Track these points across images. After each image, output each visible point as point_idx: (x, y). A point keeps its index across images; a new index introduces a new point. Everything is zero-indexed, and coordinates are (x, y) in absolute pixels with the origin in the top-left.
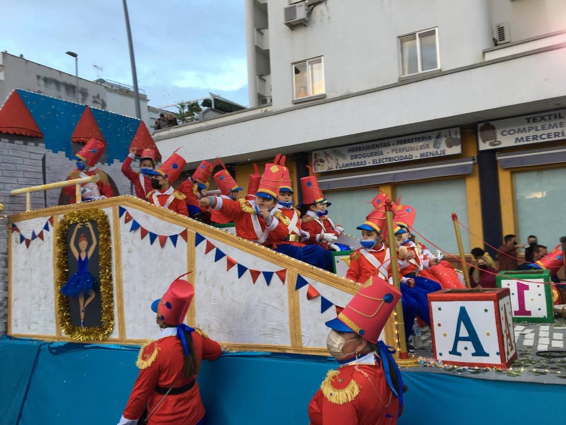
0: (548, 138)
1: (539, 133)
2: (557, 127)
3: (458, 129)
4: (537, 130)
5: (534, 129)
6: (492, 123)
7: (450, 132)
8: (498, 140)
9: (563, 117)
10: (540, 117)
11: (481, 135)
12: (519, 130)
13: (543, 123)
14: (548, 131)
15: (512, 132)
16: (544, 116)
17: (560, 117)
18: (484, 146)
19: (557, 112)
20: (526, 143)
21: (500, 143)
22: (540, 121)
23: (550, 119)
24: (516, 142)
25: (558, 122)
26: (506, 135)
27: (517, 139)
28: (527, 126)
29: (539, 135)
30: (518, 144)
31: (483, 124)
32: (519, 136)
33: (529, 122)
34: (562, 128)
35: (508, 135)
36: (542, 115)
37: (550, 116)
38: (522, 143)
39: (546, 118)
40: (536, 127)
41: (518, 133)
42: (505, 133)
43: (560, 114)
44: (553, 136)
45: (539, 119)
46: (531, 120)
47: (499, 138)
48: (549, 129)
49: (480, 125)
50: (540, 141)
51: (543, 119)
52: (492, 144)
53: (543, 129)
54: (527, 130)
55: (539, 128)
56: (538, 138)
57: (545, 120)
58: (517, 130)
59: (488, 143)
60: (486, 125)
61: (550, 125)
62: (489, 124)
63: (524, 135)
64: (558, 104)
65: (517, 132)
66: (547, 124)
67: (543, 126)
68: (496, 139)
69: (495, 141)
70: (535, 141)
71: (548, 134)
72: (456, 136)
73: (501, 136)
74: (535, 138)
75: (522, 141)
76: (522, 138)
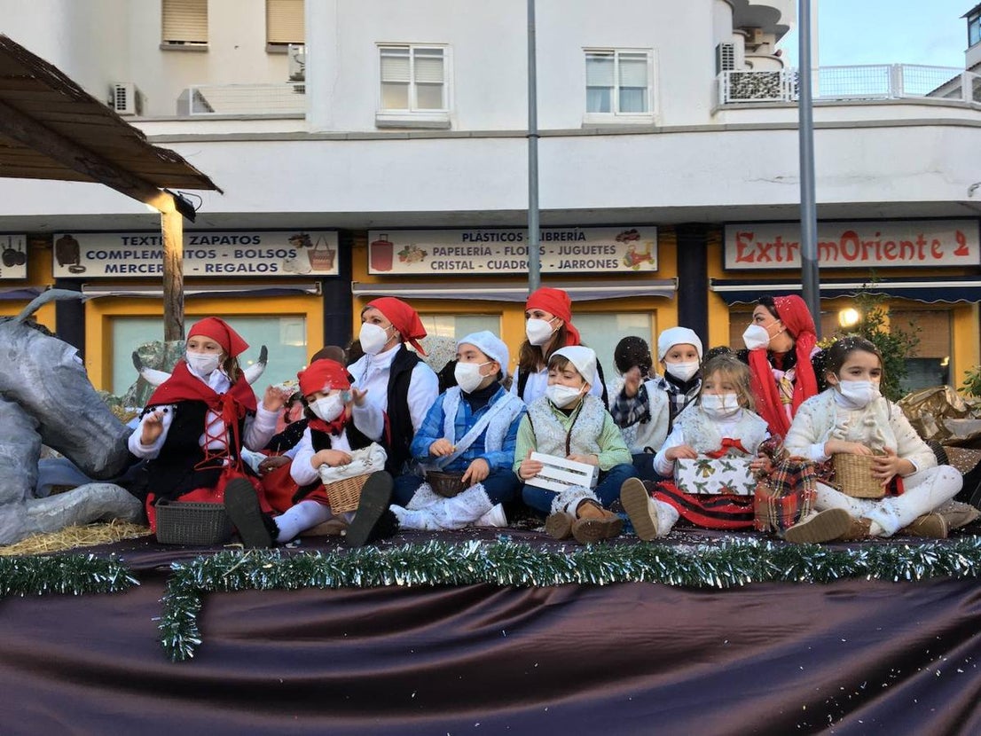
0: (150, 271)
1: (138, 263)
3: (23, 239)
4: (135, 258)
5: (132, 256)
6: (74, 236)
7: (10, 241)
8: (81, 264)
10: (141, 238)
11: (57, 254)
12: (112, 253)
13: (144, 248)
14: (148, 262)
15: (102, 255)
16: (147, 238)
18: (61, 271)
20: (120, 274)
21: (84, 270)
22: (141, 244)
23: (153, 243)
24: (106, 272)
26: (93, 258)
27: (108, 266)
28: (123, 249)
29: (138, 265)
30: (109, 274)
31: (62, 236)
32: (112, 263)
33: (125, 244)
35: (96, 259)
36: (144, 235)
37: (153, 239)
38: (114, 274)
39: (150, 241)
40: (135, 253)
41: (110, 258)
42: (91, 255)
44: (156, 270)
45: (140, 241)
46: (129, 241)
47: (84, 262)
48: (151, 258)
49: (57, 237)
50: (138, 274)
51: (144, 241)
52: (72, 270)
53: (144, 256)
54: (123, 256)
55: (139, 254)
56: (137, 270)
57: (147, 244)
58: (109, 253)
59: (67, 266)
60: (65, 238)
61: (153, 252)
62: (70, 237)
63: (118, 262)
65: (108, 256)
66: (149, 249)
67: (143, 252)
68: (78, 262)
69: (78, 266)
70: (132, 274)
71: (150, 265)
72: (20, 249)
73: (87, 259)
74: (133, 268)
75: (114, 271)
76: (115, 266)
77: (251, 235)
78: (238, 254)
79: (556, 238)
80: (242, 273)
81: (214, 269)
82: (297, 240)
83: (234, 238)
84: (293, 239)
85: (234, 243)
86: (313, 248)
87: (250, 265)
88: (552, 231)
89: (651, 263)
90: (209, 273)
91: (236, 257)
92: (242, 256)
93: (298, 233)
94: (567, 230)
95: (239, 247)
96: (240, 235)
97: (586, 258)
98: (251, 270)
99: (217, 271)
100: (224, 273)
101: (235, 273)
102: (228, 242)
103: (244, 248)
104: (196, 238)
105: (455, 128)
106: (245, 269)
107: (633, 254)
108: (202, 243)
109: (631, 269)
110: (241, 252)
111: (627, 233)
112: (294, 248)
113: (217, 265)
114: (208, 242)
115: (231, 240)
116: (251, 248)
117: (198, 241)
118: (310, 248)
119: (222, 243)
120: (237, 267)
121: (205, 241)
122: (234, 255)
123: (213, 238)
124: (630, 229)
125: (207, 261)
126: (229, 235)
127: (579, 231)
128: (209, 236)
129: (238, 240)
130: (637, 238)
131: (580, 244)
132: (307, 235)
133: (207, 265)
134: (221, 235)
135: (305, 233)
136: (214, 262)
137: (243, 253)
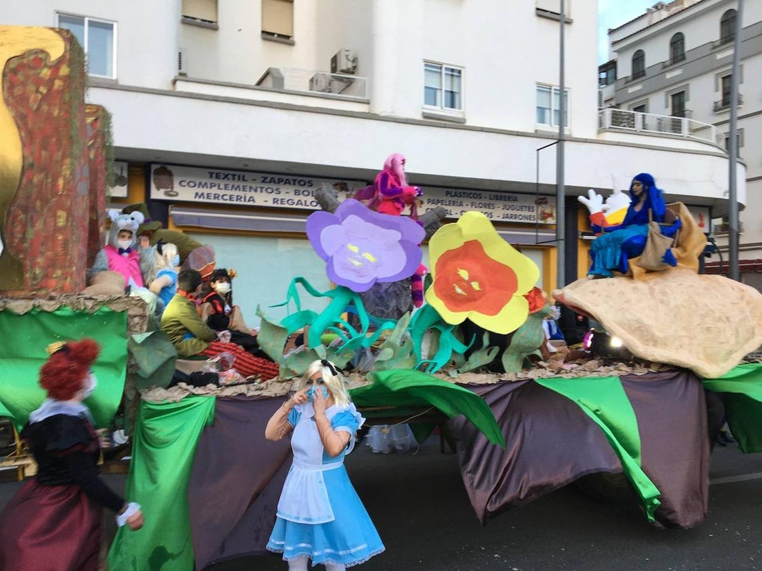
0: (230, 200)
1: (221, 192)
2: (240, 190)
3: (125, 165)
4: (219, 189)
5: (217, 187)
6: (169, 168)
8: (175, 190)
9: (246, 181)
10: (224, 174)
11: (154, 180)
12: (200, 183)
13: (225, 182)
14: (229, 192)
15: (192, 184)
16: (228, 175)
17: (244, 180)
18: (157, 194)
19: (242, 174)
20: (206, 200)
21: (177, 195)
22: (223, 179)
23: (234, 179)
24: (195, 197)
25: (242, 184)
26: (184, 186)
27: (197, 194)
28: (209, 181)
29: (221, 195)
30: (197, 200)
31: (158, 166)
32: (200, 191)
33: (211, 177)
34: (245, 193)
35: (187, 187)
36: (227, 172)
37: (234, 175)
38: (201, 200)
39: (230, 177)
40: (219, 184)
41: (199, 187)
42: (183, 184)
43: (243, 176)
44: (235, 199)
45: (223, 177)
46: (214, 175)
47: (177, 188)
48: (232, 190)
49: (154, 167)
50: (221, 201)
51: (226, 177)
52: (167, 194)
53: (226, 188)
54: (209, 186)
55: (222, 186)
56: (220, 198)
57: (228, 179)
58: (197, 183)
59: (162, 191)
60: (161, 167)
61: (233, 186)
62: (165, 169)
63: (206, 191)
64: (247, 166)
65: (197, 186)
66: (231, 183)
67: (226, 185)
68: (172, 188)
69: (171, 191)
70: (216, 201)
71: (231, 196)
72: (122, 173)
73: (179, 186)
74: (216, 196)
75: (202, 197)
76: (202, 194)
77: (307, 179)
78: (297, 193)
79: (501, 199)
80: (299, 207)
81: (279, 202)
82: (338, 186)
83: (295, 181)
84: (336, 185)
85: (294, 184)
86: (349, 193)
87: (306, 201)
88: (499, 194)
89: (553, 219)
90: (275, 205)
91: (295, 194)
92: (299, 195)
93: (340, 181)
94: (508, 194)
95: (297, 187)
96: (300, 178)
97: (518, 213)
98: (306, 205)
99: (281, 204)
100: (286, 206)
101: (294, 206)
102: (289, 183)
103: (302, 189)
104: (266, 178)
105: (468, 123)
106: (301, 204)
107: (544, 213)
108: (270, 182)
109: (542, 222)
110: (299, 191)
111: (541, 199)
112: (337, 191)
113: (282, 199)
114: (274, 182)
115: (292, 182)
116: (305, 189)
117: (268, 180)
118: (347, 193)
119: (285, 183)
120: (296, 201)
121: (272, 181)
122: (293, 193)
123: (279, 179)
124: (542, 197)
125: (274, 195)
126: (291, 178)
127: (515, 195)
128: (276, 177)
129: (297, 182)
130: (546, 203)
131: (515, 204)
132: (345, 183)
133: (274, 199)
134: (285, 178)
135: (345, 181)
136: (279, 197)
137: (301, 192)
